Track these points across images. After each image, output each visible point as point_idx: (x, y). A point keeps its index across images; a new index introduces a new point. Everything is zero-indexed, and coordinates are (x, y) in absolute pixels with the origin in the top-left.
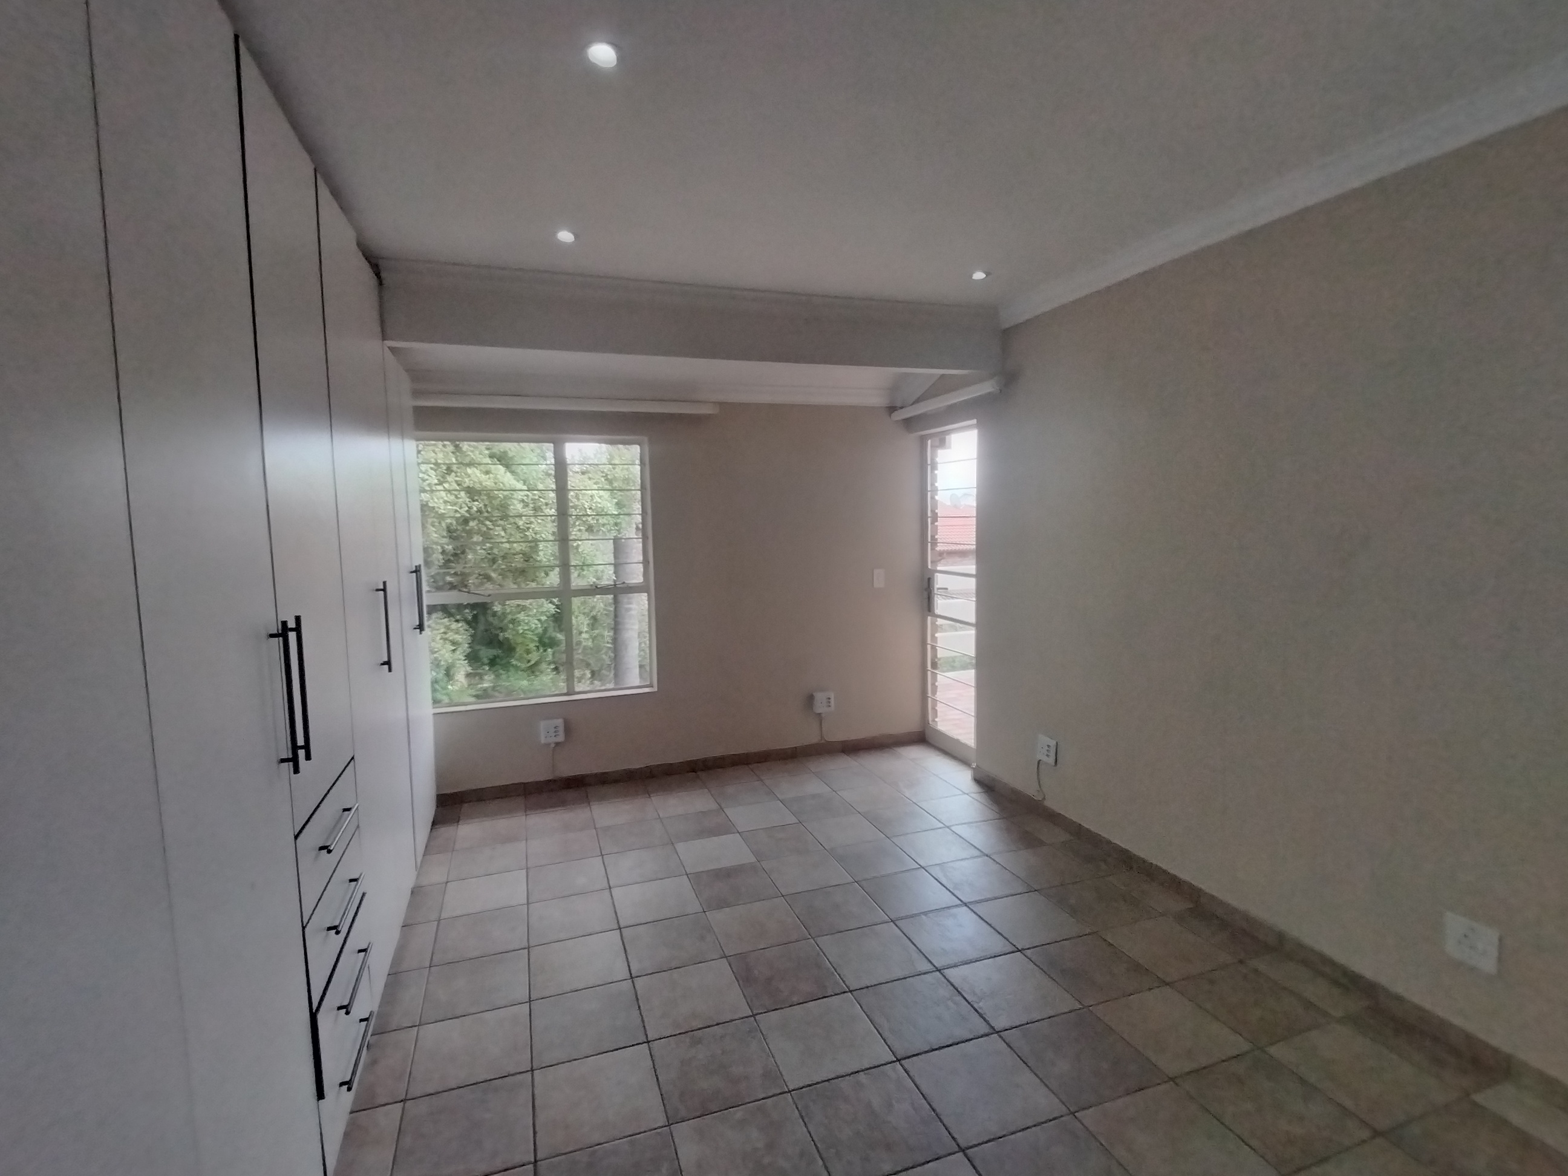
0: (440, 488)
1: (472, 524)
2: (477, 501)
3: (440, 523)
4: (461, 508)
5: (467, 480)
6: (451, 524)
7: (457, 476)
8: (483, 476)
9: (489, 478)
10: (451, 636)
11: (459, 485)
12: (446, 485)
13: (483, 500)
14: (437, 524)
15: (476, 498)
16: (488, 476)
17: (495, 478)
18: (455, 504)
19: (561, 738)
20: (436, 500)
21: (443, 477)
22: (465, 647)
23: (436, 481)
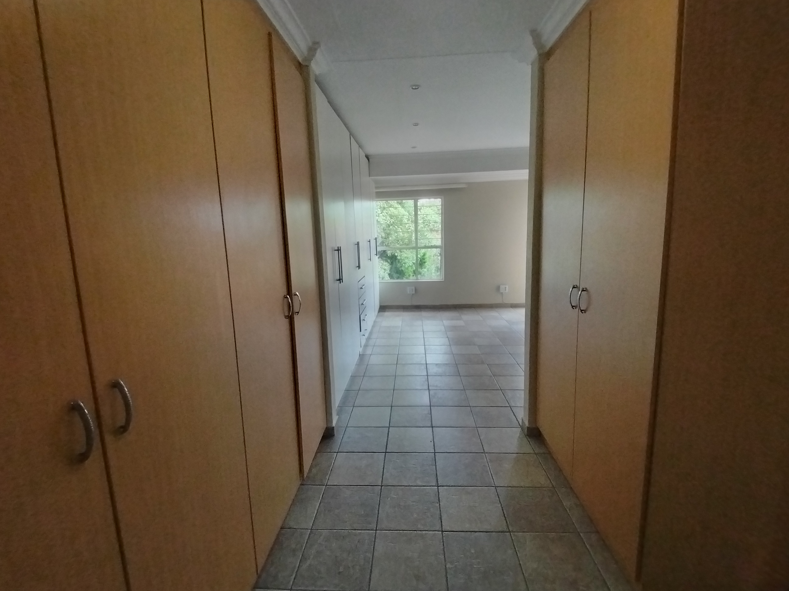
0: (381, 215)
1: (391, 227)
2: (392, 219)
3: (381, 227)
4: (388, 222)
5: (389, 212)
6: (384, 227)
7: (386, 211)
8: (394, 210)
9: (396, 211)
10: (384, 267)
11: (387, 214)
12: (383, 214)
13: (394, 218)
14: (380, 227)
15: (392, 218)
16: (396, 210)
17: (398, 211)
18: (385, 220)
19: (414, 292)
20: (380, 219)
21: (382, 211)
22: (388, 271)
23: (380, 212)
